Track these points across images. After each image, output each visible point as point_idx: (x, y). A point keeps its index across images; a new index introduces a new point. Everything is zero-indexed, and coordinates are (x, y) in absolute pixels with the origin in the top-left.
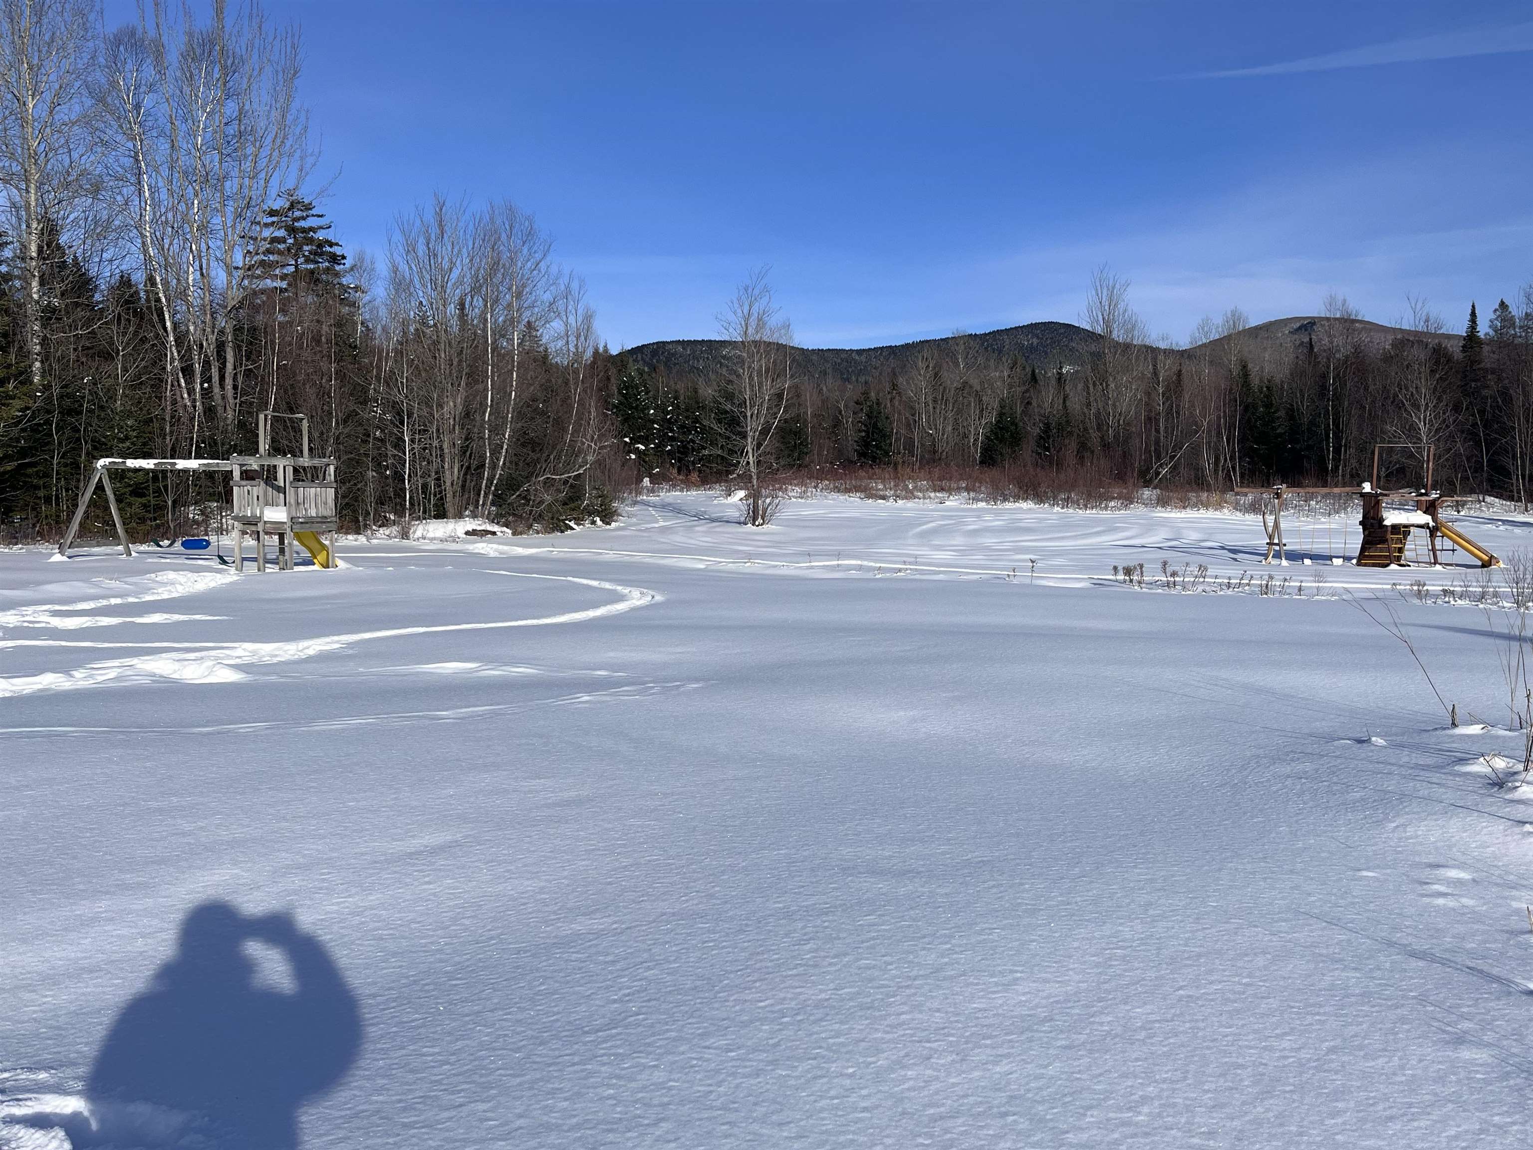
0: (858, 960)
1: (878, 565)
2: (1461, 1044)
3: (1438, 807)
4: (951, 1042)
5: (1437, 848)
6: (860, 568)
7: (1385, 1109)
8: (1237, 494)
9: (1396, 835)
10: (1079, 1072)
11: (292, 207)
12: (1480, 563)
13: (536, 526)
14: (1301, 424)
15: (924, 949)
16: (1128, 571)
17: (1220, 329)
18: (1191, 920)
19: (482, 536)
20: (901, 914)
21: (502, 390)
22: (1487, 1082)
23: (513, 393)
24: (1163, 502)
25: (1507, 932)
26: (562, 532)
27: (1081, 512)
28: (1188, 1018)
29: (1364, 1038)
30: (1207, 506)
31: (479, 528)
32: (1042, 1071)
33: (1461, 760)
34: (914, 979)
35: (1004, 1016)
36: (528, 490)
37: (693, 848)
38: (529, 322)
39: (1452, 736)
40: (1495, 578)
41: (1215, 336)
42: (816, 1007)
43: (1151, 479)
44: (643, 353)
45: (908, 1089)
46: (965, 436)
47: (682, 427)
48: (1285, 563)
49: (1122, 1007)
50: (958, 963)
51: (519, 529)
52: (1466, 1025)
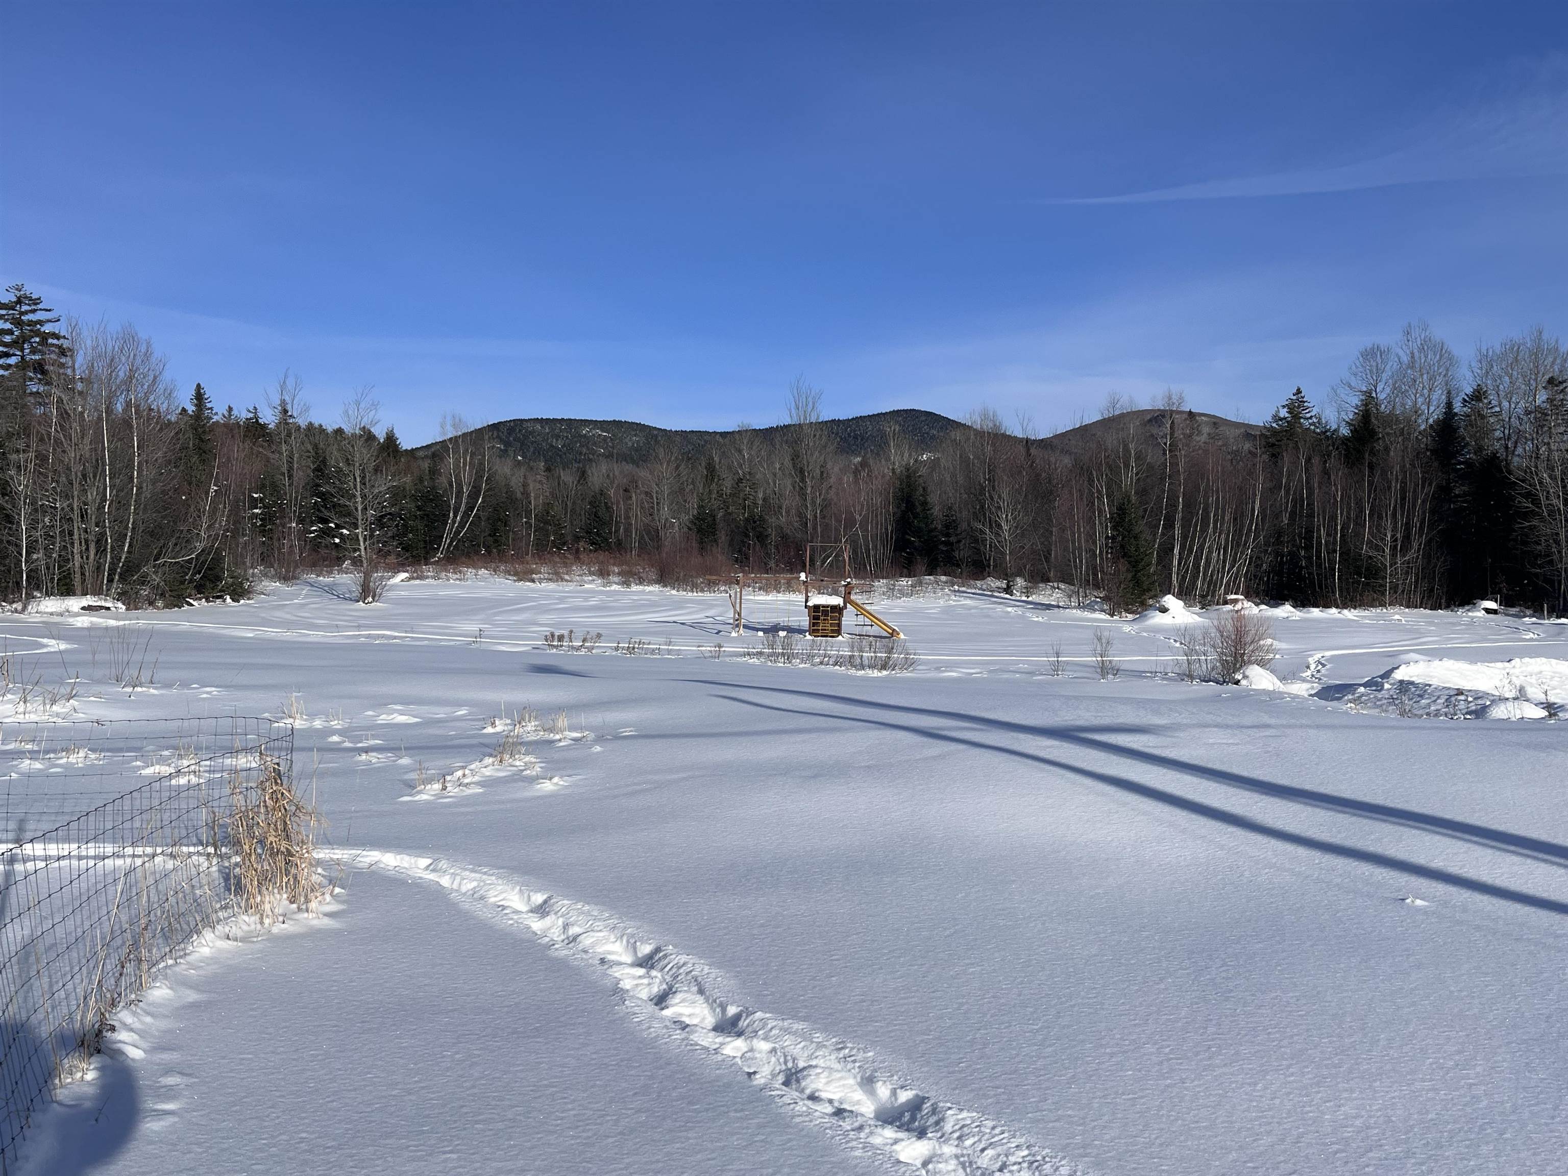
11: (19, 301)
13: (160, 603)
19: (97, 610)
23: (135, 489)
26: (181, 607)
31: (94, 604)
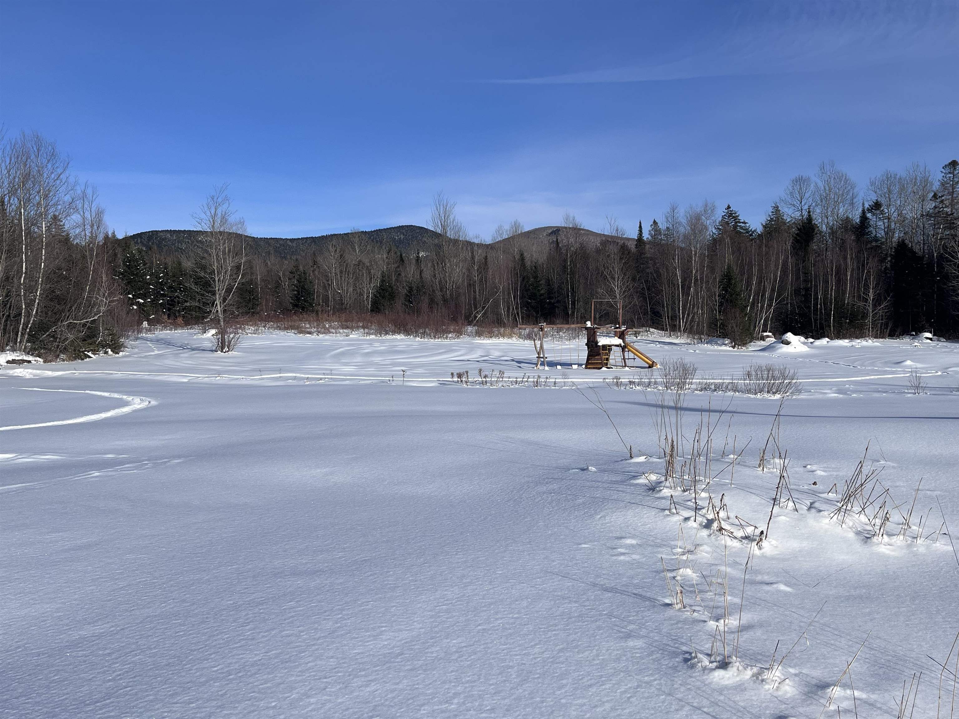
0: (281, 631)
1: (307, 376)
2: (628, 638)
3: (622, 504)
4: (339, 676)
5: (621, 528)
6: (295, 378)
7: (588, 681)
8: (520, 329)
9: (600, 522)
10: (418, 684)
12: (647, 366)
13: (62, 356)
14: (554, 288)
15: (325, 619)
16: (460, 376)
17: (508, 233)
18: (487, 583)
19: (20, 364)
20: (311, 599)
21: (34, 262)
22: (642, 658)
23: (43, 264)
24: (479, 334)
25: (655, 572)
26: (82, 359)
27: (432, 340)
28: (483, 642)
29: (578, 641)
30: (503, 336)
31: (17, 358)
32: (395, 687)
33: (634, 477)
34: (318, 640)
35: (373, 655)
36: (55, 331)
37: (171, 570)
38: (54, 215)
39: (630, 463)
40: (655, 373)
41: (505, 236)
42: (252, 665)
43: (472, 320)
44: (141, 238)
45: (311, 711)
46: (361, 294)
47: (171, 287)
48: (547, 368)
49: (445, 641)
50: (346, 626)
51: (49, 358)
52: (631, 627)
